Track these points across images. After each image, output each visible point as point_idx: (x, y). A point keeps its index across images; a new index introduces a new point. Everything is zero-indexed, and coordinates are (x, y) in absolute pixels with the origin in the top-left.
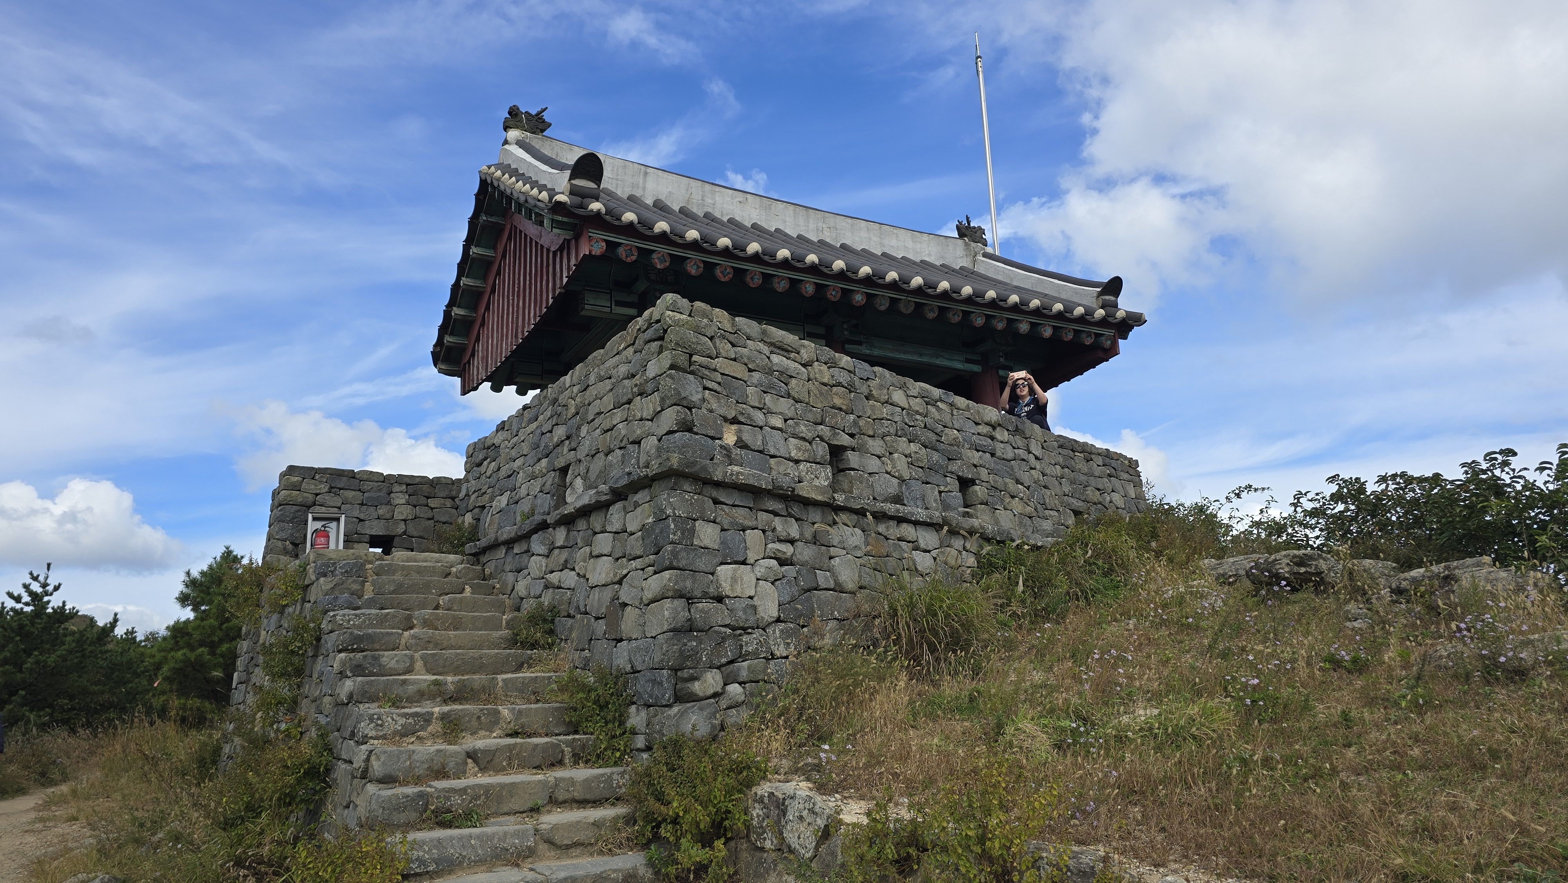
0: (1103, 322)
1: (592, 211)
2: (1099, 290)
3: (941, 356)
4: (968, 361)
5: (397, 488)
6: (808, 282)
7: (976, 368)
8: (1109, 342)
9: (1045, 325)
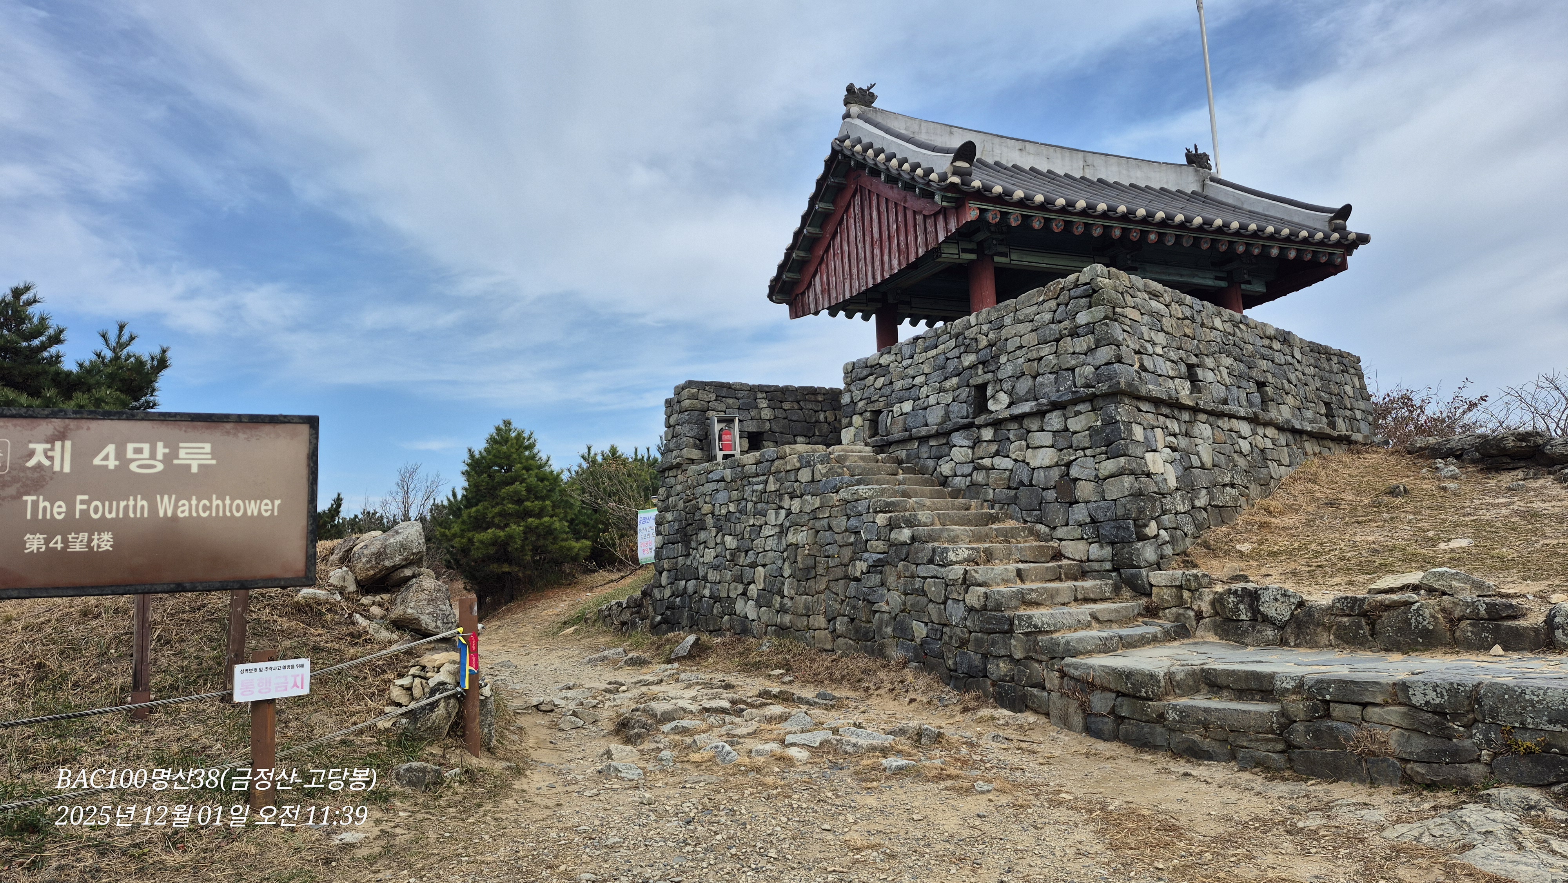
0: (1338, 244)
1: (974, 187)
2: (1332, 215)
3: (1197, 275)
4: (1217, 278)
5: (759, 395)
6: (1116, 227)
7: (1223, 284)
8: (1339, 260)
9: (1290, 249)
